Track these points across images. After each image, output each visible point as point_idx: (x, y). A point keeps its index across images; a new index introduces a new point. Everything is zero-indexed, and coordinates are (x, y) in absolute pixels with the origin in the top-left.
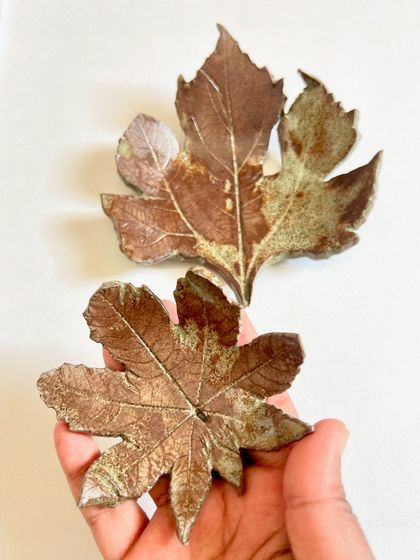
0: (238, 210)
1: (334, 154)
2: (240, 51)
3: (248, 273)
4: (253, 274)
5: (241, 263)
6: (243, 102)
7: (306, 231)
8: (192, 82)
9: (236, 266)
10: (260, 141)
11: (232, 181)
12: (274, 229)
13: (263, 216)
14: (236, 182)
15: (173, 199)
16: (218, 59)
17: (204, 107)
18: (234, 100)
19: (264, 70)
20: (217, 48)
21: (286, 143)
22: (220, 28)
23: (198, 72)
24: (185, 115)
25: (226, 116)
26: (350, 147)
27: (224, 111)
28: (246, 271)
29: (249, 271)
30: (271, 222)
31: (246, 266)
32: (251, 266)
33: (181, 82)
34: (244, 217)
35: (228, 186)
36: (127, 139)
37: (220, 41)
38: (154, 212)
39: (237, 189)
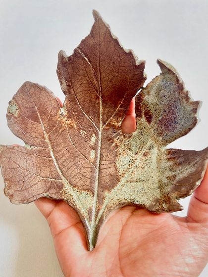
0: (98, 160)
1: (177, 131)
2: (111, 36)
3: (98, 220)
4: (101, 221)
5: (94, 209)
6: (111, 77)
7: (146, 188)
8: (70, 57)
9: (90, 212)
10: (121, 107)
11: (97, 135)
12: (123, 180)
13: (116, 168)
14: (100, 136)
15: (50, 148)
16: (92, 42)
17: (79, 78)
18: (103, 74)
19: (130, 54)
20: (92, 32)
21: (141, 112)
22: (95, 14)
23: (75, 51)
24: (64, 82)
25: (97, 85)
26: (190, 129)
27: (95, 82)
28: (96, 217)
29: (99, 217)
30: (121, 174)
31: (98, 211)
32: (100, 213)
33: (61, 57)
34: (102, 167)
35: (93, 139)
36: (16, 101)
37: (94, 26)
38: (34, 160)
39: (100, 142)
